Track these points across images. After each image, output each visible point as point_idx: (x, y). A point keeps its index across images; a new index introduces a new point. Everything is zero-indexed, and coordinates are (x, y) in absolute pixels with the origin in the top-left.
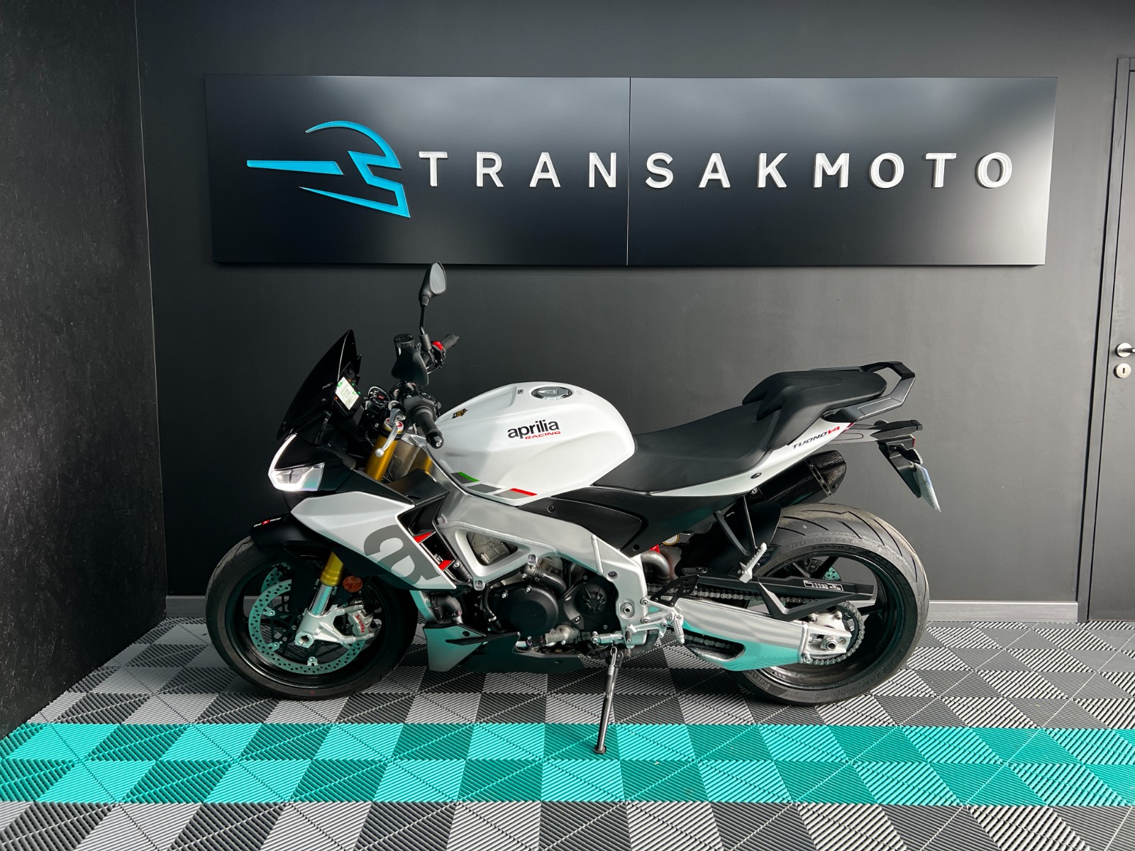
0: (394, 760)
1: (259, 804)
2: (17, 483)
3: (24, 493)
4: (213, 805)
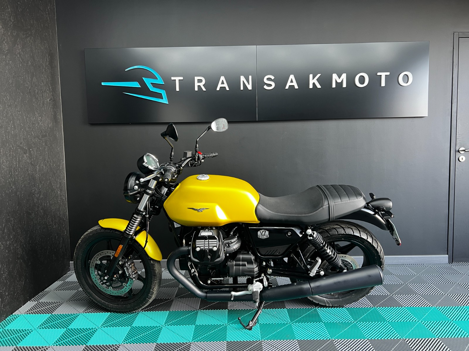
0: (165, 326)
2: (8, 215)
3: (11, 219)
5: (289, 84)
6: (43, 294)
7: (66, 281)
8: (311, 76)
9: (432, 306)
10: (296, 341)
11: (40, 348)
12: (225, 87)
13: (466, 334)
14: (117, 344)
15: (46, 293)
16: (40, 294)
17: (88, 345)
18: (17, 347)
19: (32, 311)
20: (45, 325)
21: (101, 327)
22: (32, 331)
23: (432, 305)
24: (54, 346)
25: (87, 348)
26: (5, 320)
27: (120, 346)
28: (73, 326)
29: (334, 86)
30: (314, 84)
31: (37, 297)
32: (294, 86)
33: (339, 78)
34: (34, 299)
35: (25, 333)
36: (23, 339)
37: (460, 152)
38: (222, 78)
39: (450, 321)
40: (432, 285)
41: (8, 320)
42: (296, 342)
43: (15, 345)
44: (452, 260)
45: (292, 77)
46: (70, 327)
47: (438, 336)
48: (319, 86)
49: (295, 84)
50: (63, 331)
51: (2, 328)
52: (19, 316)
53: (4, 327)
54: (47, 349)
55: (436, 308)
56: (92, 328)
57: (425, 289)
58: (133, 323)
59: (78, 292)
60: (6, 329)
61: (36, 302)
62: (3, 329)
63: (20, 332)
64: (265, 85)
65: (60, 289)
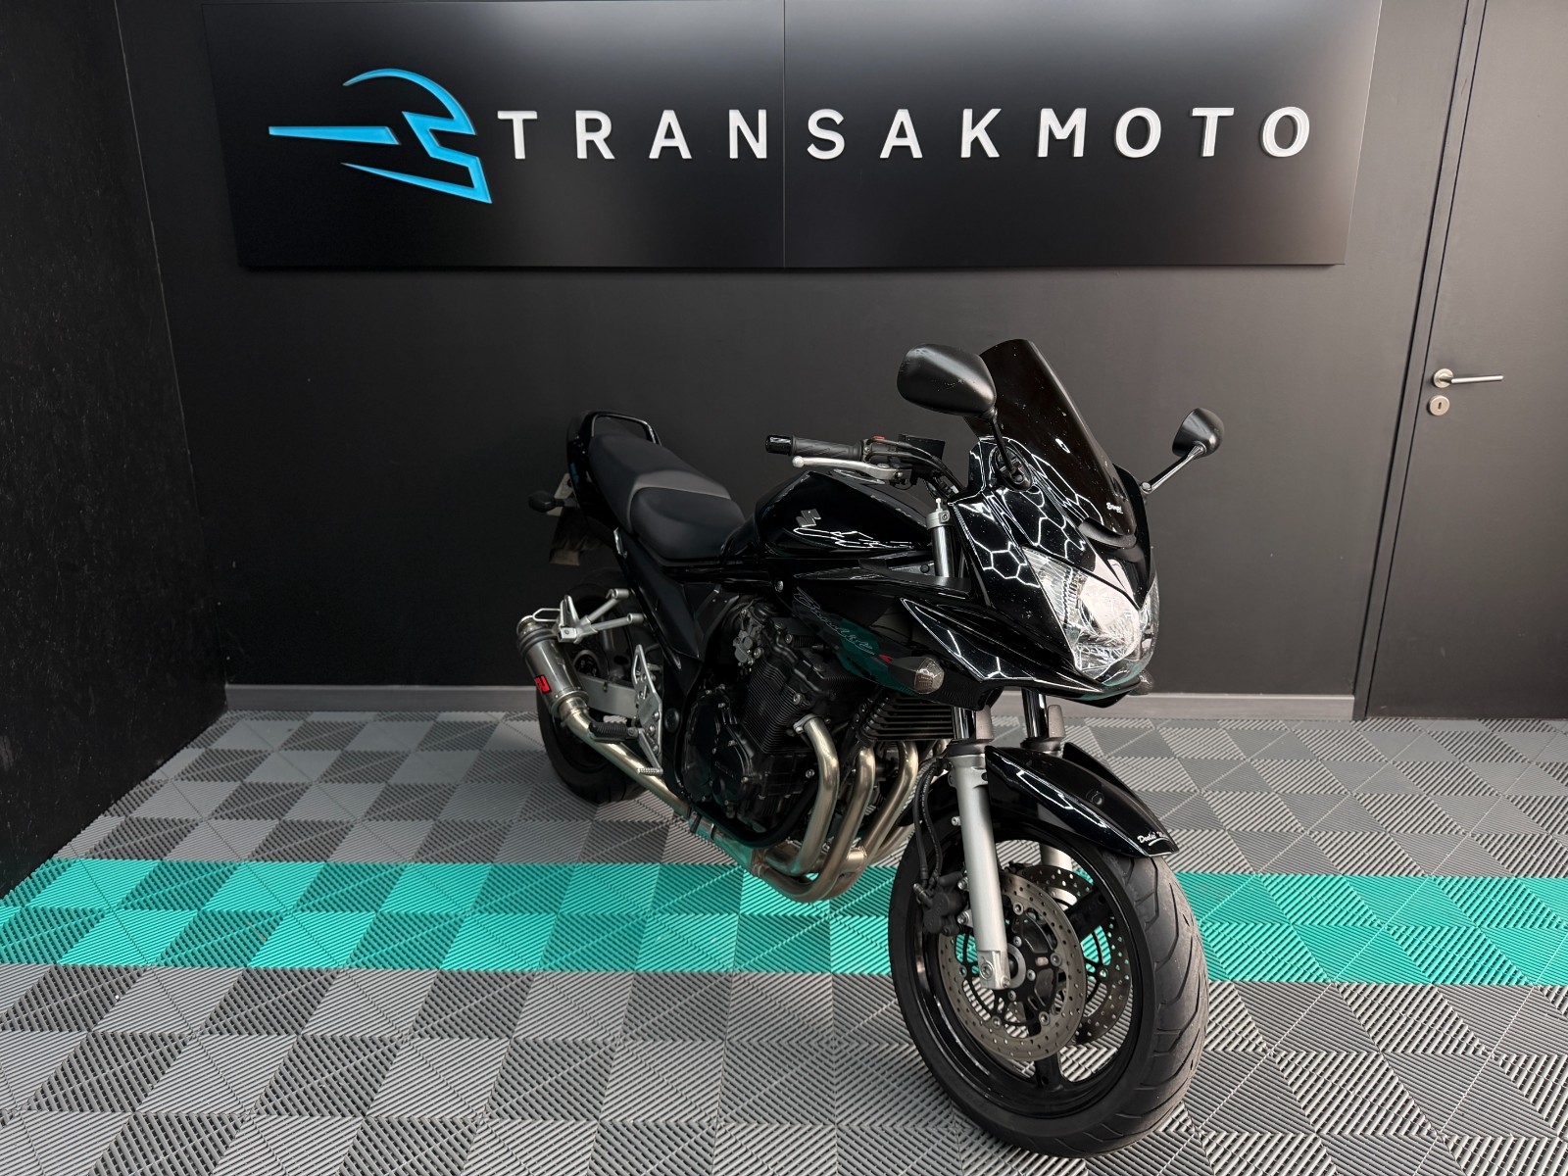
1: (309, 970)
4: (257, 970)
5: (892, 141)
6: (143, 790)
7: (213, 747)
8: (968, 114)
9: (1250, 873)
10: (828, 977)
11: (119, 972)
12: (677, 149)
13: (1318, 969)
14: (332, 967)
15: (153, 787)
16: (135, 789)
17: (253, 965)
18: (56, 968)
19: (105, 850)
20: (142, 898)
21: (296, 911)
22: (103, 916)
23: (1251, 869)
24: (159, 966)
25: (248, 976)
26: (31, 878)
27: (338, 973)
28: (217, 903)
29: (1043, 151)
30: (976, 143)
31: (125, 801)
32: (908, 148)
33: (1063, 123)
34: (117, 808)
35: (82, 922)
36: (76, 941)
37: (1437, 384)
38: (669, 117)
39: (1287, 925)
40: (1277, 796)
41: (38, 876)
42: (830, 978)
43: (53, 959)
44: (1362, 712)
45: (903, 116)
46: (208, 907)
47: (1231, 977)
48: (992, 152)
49: (911, 141)
50: (188, 916)
51: (21, 902)
52: (69, 866)
53: (24, 900)
54: (139, 975)
55: (1261, 877)
56: (268, 913)
57: (1252, 813)
58: (383, 902)
59: (243, 787)
60: (31, 905)
61: (123, 818)
62: (23, 906)
63: (67, 918)
64: (813, 146)
65: (195, 775)
